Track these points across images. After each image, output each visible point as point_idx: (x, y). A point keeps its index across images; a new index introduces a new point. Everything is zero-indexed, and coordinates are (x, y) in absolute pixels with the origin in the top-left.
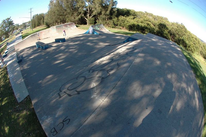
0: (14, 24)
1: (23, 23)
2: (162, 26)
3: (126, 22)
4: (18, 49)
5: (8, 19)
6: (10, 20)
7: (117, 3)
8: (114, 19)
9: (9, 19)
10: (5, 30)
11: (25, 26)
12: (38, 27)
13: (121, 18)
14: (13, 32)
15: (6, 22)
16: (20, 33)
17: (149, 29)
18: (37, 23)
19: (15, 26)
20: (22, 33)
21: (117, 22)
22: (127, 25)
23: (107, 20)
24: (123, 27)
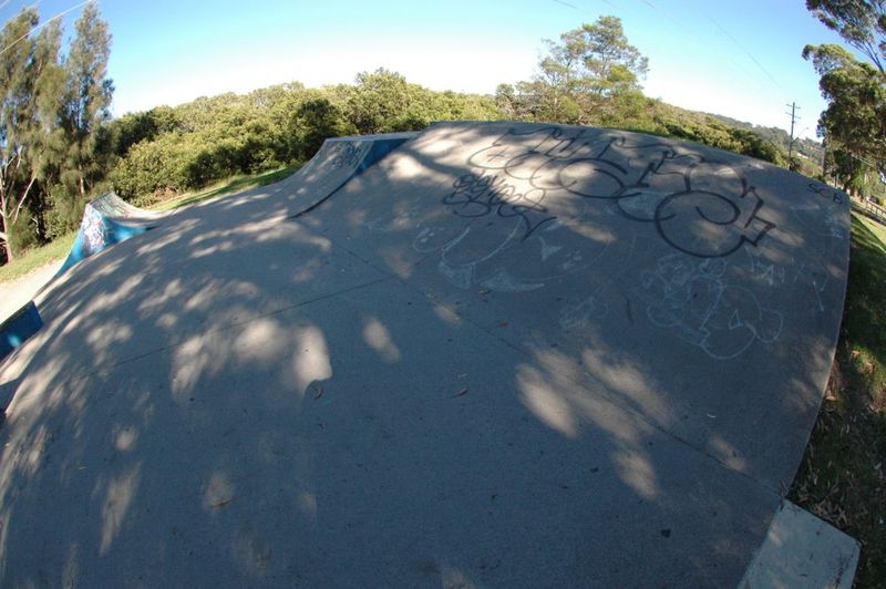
2: (317, 112)
3: (168, 162)
8: (113, 174)
13: (141, 151)
17: (272, 146)
21: (132, 176)
22: (179, 169)
23: (83, 190)
24: (163, 187)
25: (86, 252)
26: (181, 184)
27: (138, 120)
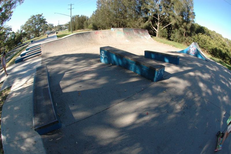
0: (47, 22)
1: (58, 25)
3: (208, 44)
4: (47, 53)
5: (39, 15)
6: (41, 17)
7: (195, 15)
8: (194, 37)
9: (41, 15)
10: (35, 27)
11: (60, 28)
12: (79, 30)
13: (202, 36)
14: (45, 32)
15: (37, 18)
16: (54, 33)
18: (77, 25)
19: (48, 26)
20: (57, 33)
22: (210, 48)
23: (184, 35)
24: (205, 49)
25: (188, 53)
26: (209, 52)
27: (199, 27)
